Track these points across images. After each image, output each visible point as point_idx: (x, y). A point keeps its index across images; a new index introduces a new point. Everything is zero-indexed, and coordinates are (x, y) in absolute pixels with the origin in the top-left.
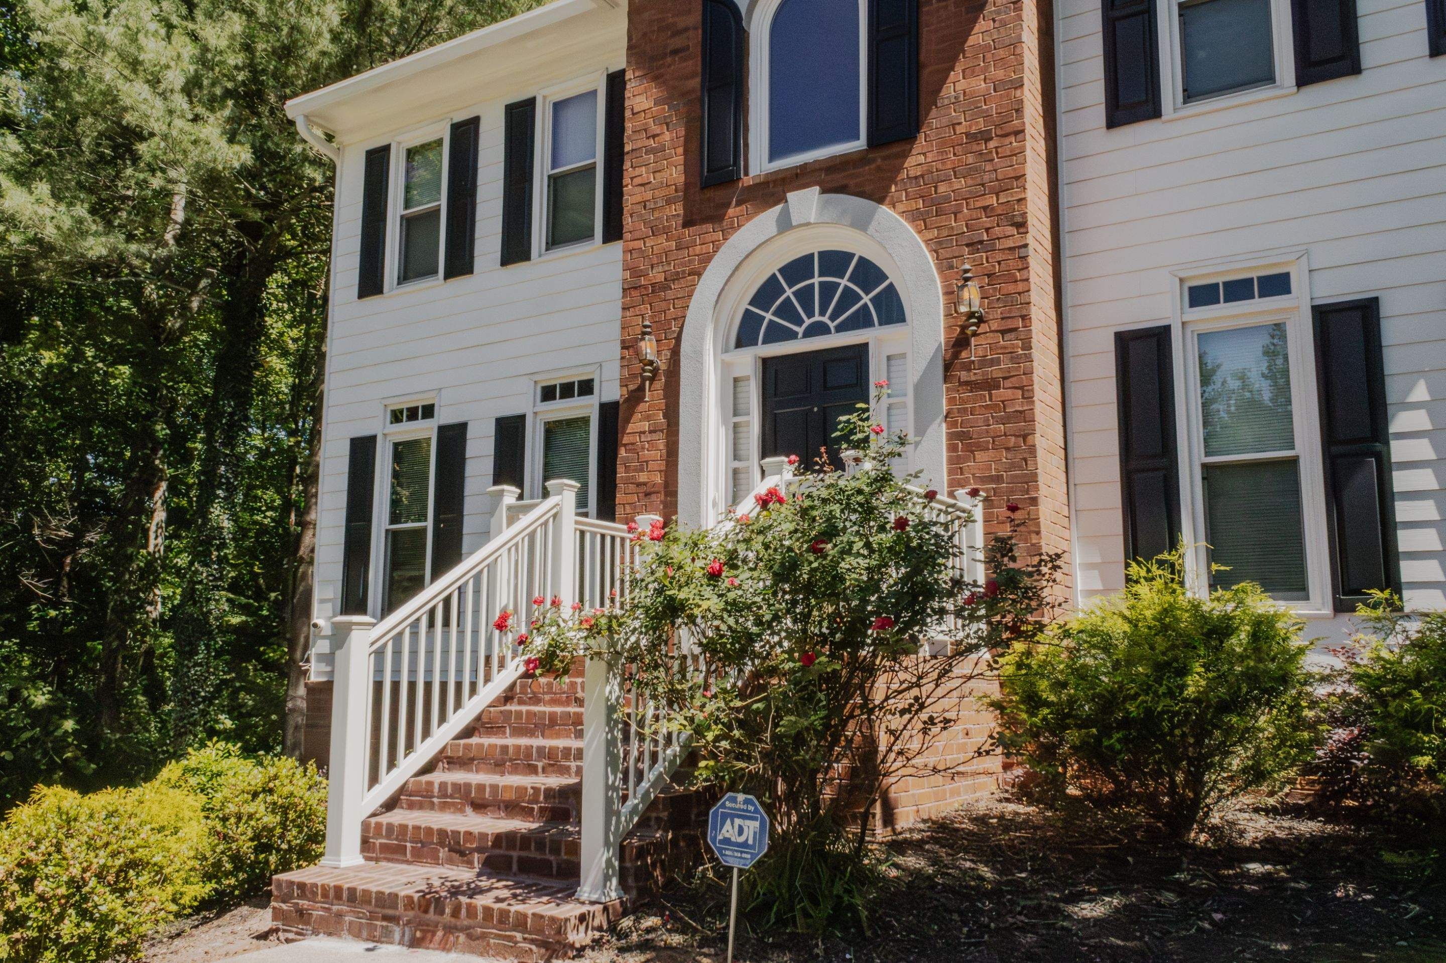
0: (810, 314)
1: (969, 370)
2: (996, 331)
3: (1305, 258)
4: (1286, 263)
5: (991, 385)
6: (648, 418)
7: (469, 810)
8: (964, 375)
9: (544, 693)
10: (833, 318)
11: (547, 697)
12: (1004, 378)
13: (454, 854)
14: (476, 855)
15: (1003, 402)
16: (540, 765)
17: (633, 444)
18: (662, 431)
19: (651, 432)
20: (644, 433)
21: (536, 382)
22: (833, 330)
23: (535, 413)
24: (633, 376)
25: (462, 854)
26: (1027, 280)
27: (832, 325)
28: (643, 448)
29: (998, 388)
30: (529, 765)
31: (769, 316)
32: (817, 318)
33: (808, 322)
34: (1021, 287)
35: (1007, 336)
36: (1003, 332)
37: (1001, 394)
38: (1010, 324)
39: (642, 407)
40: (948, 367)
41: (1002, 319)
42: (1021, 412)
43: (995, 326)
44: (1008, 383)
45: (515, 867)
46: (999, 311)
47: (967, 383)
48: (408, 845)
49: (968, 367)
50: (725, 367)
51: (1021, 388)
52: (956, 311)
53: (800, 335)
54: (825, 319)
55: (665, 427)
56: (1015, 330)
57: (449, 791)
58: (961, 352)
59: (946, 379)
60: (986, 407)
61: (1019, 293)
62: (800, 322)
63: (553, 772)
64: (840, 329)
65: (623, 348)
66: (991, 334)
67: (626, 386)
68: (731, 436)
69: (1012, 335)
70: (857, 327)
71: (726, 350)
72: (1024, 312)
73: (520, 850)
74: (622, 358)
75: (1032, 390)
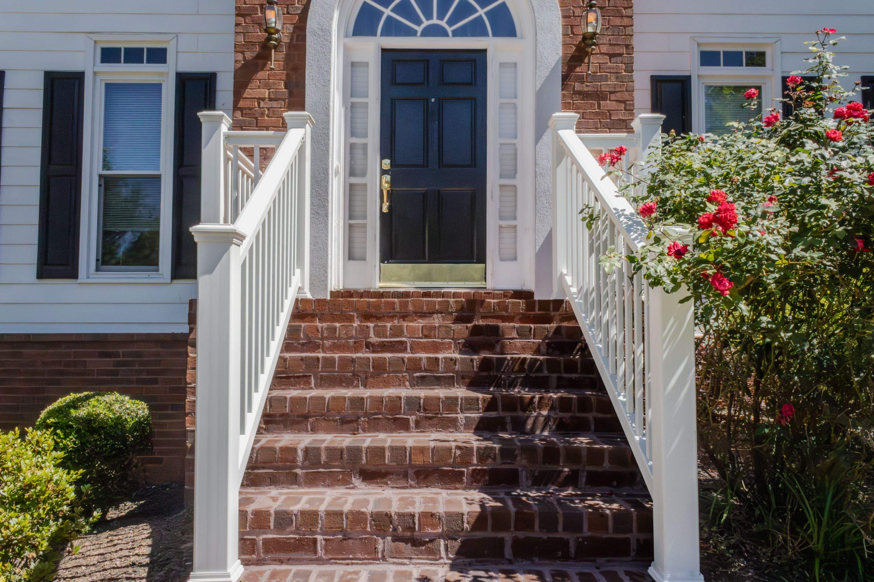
0: (429, 17)
1: (583, 83)
2: (606, 54)
3: (779, 43)
4: (766, 45)
5: (600, 96)
6: (267, 86)
7: (356, 481)
8: (578, 86)
9: (322, 339)
10: (451, 22)
11: (327, 343)
12: (611, 93)
13: (402, 545)
14: (442, 542)
15: (609, 111)
16: (412, 419)
17: (250, 109)
18: (284, 100)
19: (271, 100)
20: (263, 99)
21: (95, 42)
22: (450, 34)
23: (95, 73)
24: (249, 44)
25: (416, 542)
26: (631, 17)
27: (450, 30)
28: (263, 114)
29: (605, 99)
30: (395, 419)
31: (387, 12)
32: (435, 21)
33: (426, 23)
34: (626, 21)
35: (613, 60)
36: (611, 56)
37: (607, 105)
38: (617, 50)
39: (261, 75)
40: (565, 78)
41: (610, 45)
42: (624, 121)
43: (604, 49)
44: (613, 97)
45: (508, 552)
46: (608, 38)
47: (580, 93)
48: (319, 537)
49: (580, 79)
50: (347, 51)
51: (624, 102)
52: (572, 33)
53: (419, 34)
54: (443, 23)
55: (287, 96)
56: (621, 55)
57: (323, 458)
58: (575, 67)
59: (564, 86)
60: (596, 114)
61: (625, 27)
62: (418, 22)
63: (432, 426)
64: (456, 33)
65: (237, 15)
66: (601, 56)
67: (243, 52)
68: (349, 114)
69: (619, 59)
70: (474, 34)
71: (346, 36)
72: (628, 43)
73: (517, 529)
74: (237, 25)
75: (633, 105)
